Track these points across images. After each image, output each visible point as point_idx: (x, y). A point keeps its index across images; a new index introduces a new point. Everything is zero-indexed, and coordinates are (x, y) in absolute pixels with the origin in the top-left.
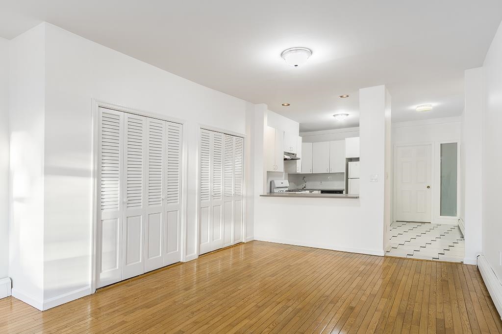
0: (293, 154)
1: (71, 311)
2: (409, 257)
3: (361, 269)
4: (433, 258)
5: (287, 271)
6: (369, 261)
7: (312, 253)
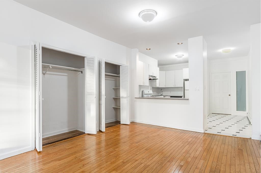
0: (154, 77)
1: (15, 161)
2: (218, 134)
3: (190, 140)
4: (233, 135)
5: (146, 140)
6: (195, 135)
7: (162, 130)
